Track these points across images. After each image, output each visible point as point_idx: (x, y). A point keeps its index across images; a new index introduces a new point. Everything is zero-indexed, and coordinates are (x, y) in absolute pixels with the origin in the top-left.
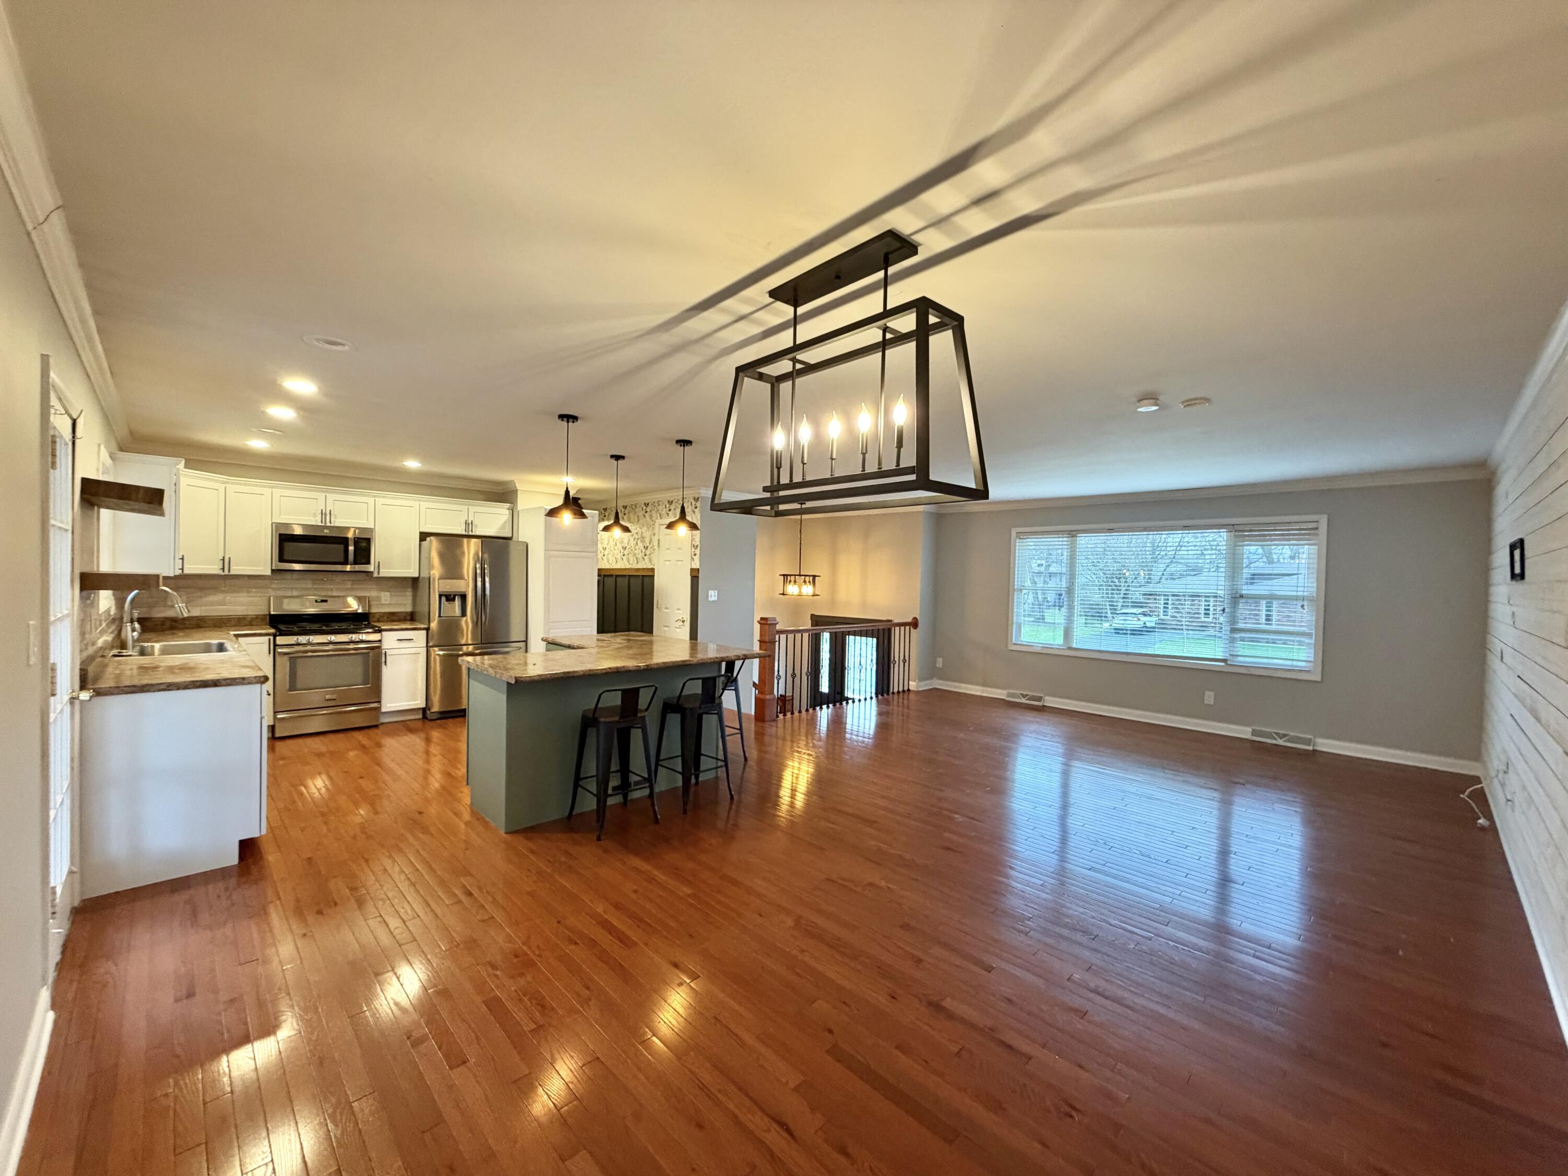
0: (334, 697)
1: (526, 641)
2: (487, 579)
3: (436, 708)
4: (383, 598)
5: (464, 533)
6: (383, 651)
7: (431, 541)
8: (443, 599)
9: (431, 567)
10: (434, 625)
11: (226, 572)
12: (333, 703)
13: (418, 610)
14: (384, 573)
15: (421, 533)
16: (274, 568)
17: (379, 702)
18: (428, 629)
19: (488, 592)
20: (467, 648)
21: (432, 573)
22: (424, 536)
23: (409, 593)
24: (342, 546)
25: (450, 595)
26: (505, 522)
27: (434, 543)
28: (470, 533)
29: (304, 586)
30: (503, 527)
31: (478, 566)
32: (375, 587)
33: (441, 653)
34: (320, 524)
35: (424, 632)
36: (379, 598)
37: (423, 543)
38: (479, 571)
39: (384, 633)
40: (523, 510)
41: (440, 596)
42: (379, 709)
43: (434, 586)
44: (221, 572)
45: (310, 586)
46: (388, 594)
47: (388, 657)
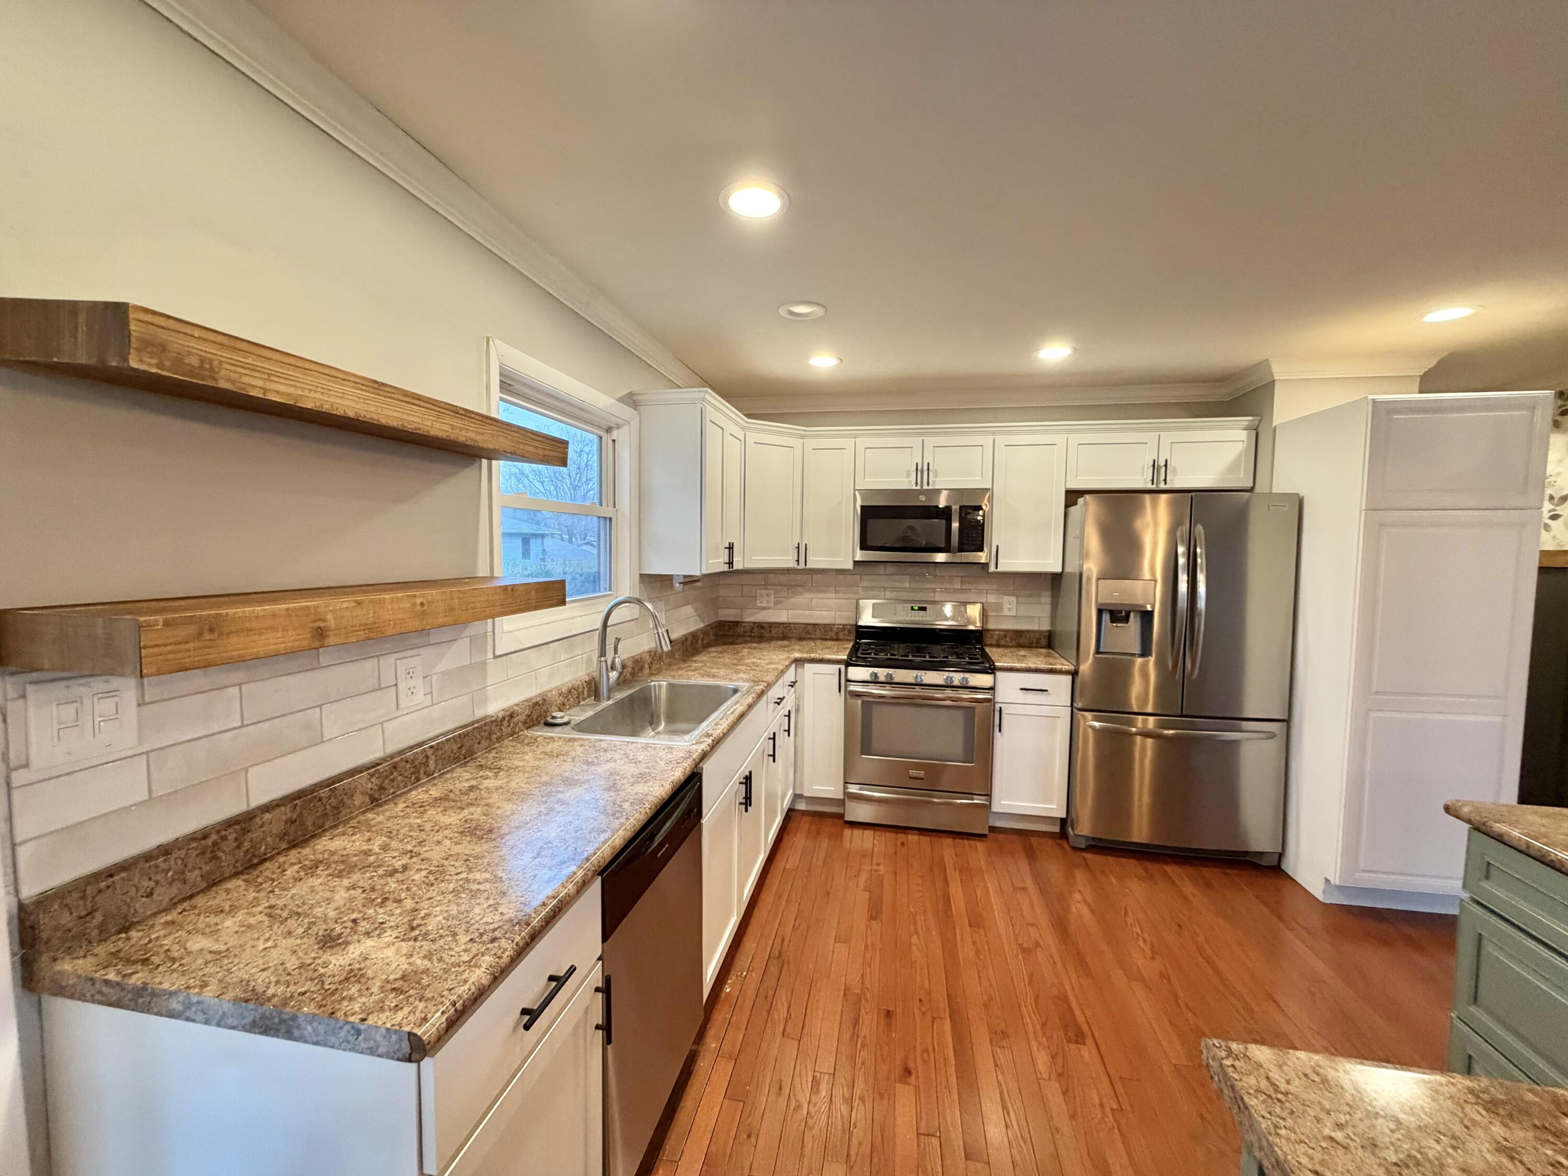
0: (921, 774)
1: (1287, 721)
2: (1201, 578)
3: (1084, 828)
4: (1006, 607)
5: (1149, 486)
6: (998, 706)
7: (1086, 504)
8: (1106, 617)
9: (1084, 555)
10: (1086, 667)
11: (802, 566)
12: (918, 784)
13: (1059, 628)
14: (1007, 564)
15: (1069, 493)
16: (857, 559)
17: (989, 795)
18: (1074, 674)
19: (1202, 603)
20: (1145, 722)
21: (1085, 567)
22: (1072, 496)
23: (1046, 599)
24: (944, 522)
25: (1121, 612)
26: (1240, 455)
27: (1088, 509)
28: (1162, 486)
29: (897, 585)
30: (1234, 467)
31: (1181, 550)
32: (995, 587)
33: (1097, 724)
34: (914, 487)
35: (1069, 678)
36: (999, 607)
37: (1072, 509)
38: (1182, 561)
39: (999, 674)
40: (1283, 425)
41: (1100, 612)
42: (987, 807)
43: (1088, 592)
44: (794, 565)
45: (907, 585)
46: (1013, 599)
47: (1003, 716)
